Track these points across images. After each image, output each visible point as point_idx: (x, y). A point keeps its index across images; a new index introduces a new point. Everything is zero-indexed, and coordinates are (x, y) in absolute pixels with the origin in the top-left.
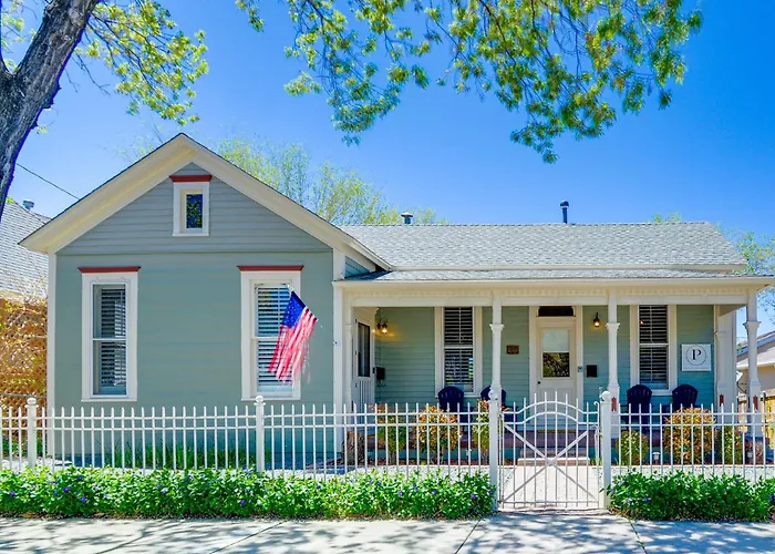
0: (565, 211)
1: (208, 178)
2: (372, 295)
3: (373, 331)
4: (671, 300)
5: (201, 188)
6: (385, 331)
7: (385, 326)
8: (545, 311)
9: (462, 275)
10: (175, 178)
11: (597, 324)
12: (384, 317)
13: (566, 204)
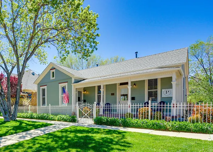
0: (136, 55)
1: (55, 69)
2: (81, 85)
3: (83, 92)
4: (159, 77)
5: (54, 70)
6: (85, 92)
7: (85, 91)
8: (121, 84)
9: (99, 78)
10: (51, 70)
11: (134, 86)
12: (85, 89)
13: (137, 52)
